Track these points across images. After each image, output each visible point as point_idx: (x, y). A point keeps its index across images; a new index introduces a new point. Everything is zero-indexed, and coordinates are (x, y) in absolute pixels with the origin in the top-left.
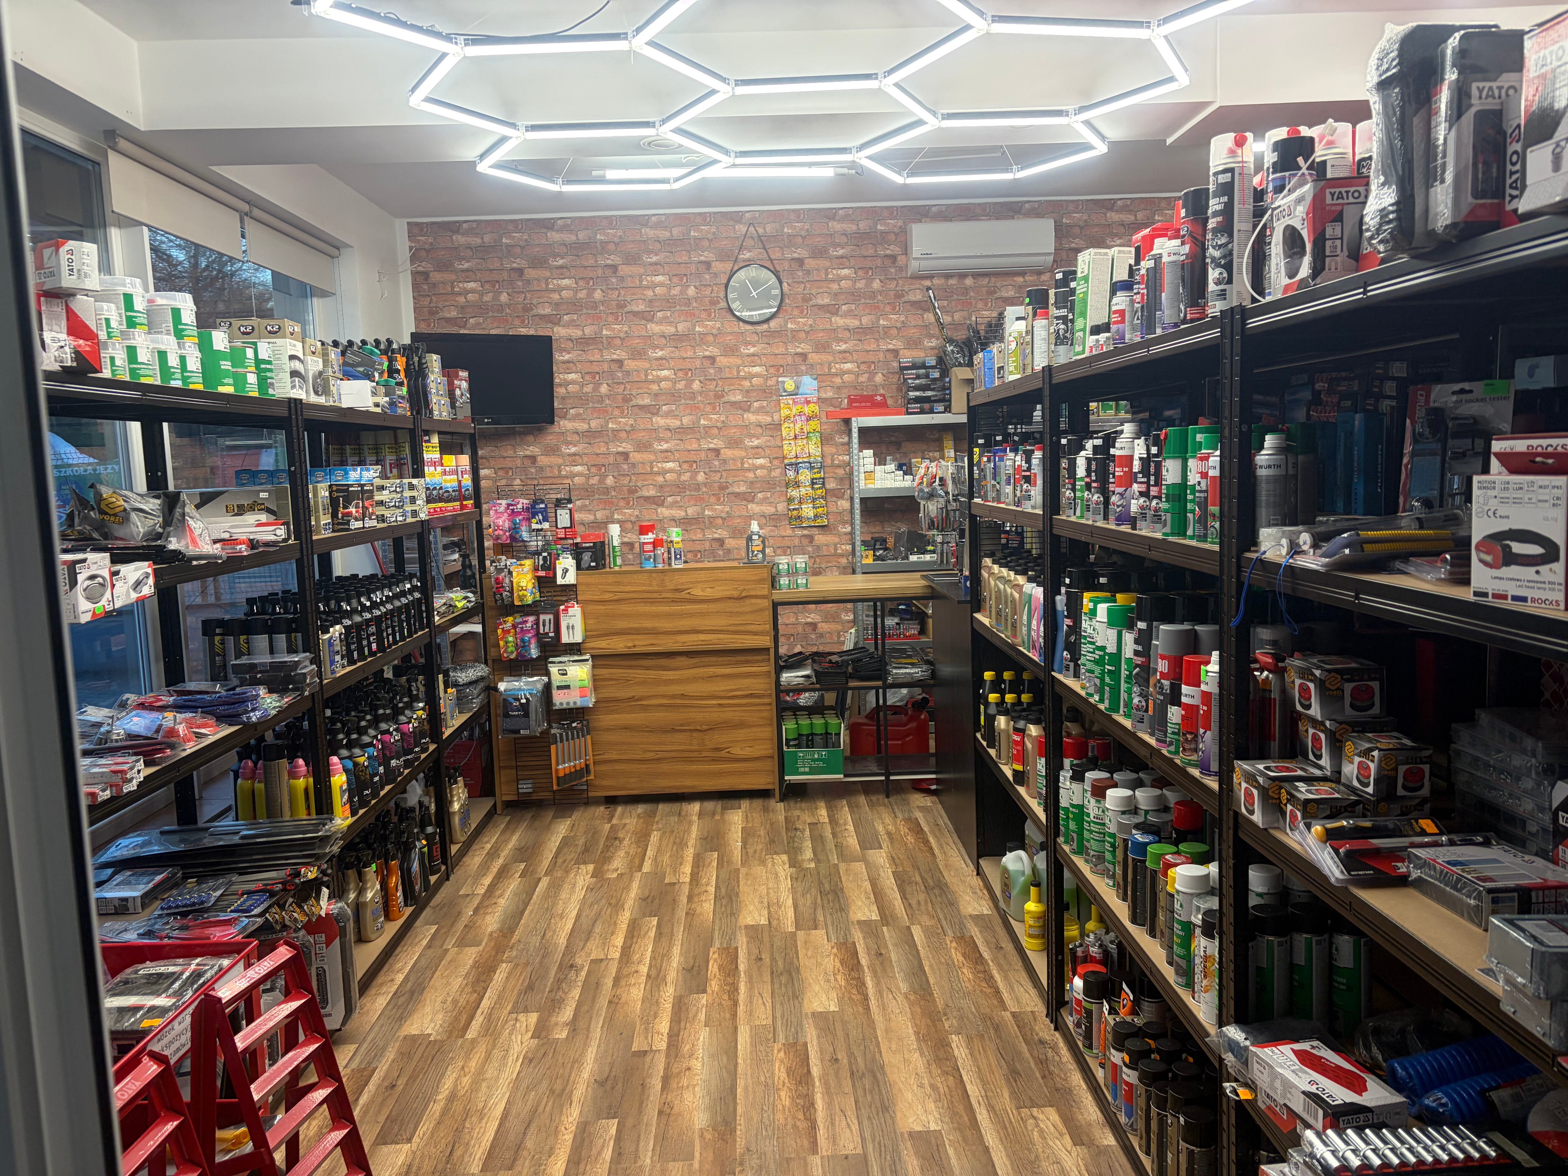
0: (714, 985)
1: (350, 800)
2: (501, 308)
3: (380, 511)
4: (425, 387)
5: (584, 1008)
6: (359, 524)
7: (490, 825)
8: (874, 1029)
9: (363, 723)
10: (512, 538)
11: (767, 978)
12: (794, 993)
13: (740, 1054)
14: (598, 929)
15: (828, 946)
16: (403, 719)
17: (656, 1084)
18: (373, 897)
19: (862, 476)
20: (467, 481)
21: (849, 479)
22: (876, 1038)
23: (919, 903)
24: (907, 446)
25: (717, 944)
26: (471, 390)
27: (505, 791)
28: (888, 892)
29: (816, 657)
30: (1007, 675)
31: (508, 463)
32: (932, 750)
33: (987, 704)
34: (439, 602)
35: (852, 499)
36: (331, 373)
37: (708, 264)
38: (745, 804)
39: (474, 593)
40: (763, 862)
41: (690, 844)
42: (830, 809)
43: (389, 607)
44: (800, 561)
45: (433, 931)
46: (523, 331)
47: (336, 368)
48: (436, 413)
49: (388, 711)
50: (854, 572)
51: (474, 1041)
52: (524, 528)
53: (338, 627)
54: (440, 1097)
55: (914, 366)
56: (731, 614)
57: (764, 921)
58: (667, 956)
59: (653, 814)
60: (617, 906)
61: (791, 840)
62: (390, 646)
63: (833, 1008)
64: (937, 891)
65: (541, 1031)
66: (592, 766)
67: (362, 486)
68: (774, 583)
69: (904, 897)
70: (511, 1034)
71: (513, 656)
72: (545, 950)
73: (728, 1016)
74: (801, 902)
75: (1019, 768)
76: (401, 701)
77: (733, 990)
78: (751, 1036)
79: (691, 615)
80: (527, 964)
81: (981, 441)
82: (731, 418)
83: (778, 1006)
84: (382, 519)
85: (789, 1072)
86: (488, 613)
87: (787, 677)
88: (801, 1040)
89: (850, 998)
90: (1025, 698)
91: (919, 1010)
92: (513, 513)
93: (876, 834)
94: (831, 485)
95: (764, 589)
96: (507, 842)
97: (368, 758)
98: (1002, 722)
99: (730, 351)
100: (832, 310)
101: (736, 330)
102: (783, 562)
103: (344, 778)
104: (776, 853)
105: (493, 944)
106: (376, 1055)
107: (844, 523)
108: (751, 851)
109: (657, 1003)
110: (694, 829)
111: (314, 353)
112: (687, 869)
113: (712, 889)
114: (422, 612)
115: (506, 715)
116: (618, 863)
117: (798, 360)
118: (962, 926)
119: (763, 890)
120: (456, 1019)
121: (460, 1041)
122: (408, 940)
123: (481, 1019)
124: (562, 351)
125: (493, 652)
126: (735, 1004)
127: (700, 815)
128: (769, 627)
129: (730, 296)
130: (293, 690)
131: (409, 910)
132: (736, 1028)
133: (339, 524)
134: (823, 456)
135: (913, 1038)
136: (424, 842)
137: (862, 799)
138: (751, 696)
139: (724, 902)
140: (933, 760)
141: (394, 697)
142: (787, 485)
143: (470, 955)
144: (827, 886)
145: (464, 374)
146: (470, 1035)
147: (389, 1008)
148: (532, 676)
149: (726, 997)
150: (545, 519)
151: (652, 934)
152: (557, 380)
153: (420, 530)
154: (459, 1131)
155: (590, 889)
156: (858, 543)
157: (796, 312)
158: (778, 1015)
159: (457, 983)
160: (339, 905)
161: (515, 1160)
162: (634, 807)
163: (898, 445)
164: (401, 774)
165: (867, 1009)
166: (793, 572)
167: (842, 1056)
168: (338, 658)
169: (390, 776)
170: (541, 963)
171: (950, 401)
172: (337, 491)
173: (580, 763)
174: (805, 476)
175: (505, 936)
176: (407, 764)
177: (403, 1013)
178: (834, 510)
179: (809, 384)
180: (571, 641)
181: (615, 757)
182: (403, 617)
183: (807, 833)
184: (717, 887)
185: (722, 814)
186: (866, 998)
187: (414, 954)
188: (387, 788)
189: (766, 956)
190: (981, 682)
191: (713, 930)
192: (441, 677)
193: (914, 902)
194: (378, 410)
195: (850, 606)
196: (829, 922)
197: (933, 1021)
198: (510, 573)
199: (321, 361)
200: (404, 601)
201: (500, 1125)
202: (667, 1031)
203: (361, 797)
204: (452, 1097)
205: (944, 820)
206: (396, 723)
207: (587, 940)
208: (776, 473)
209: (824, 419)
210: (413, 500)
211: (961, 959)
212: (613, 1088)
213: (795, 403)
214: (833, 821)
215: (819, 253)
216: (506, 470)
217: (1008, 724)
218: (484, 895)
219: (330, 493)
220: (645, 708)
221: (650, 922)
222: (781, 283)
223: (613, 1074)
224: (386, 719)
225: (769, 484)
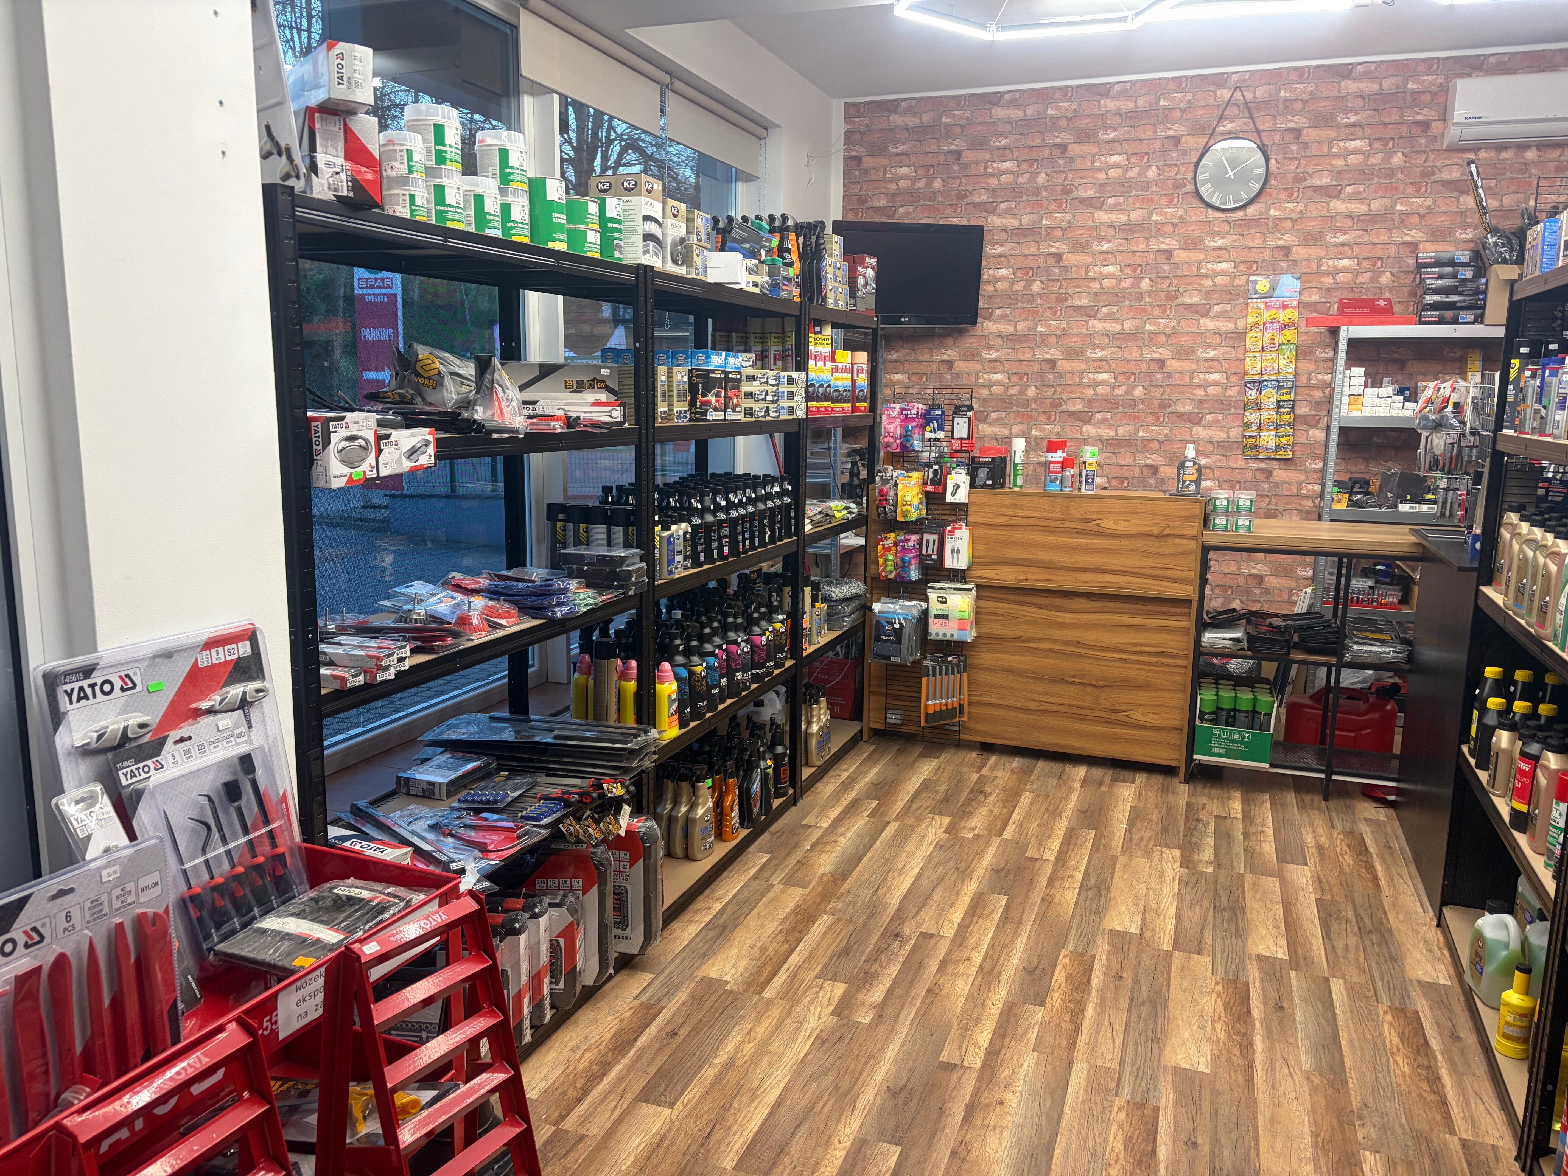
0: (1056, 999)
1: (680, 711)
2: (933, 195)
3: (747, 404)
4: (819, 270)
5: (898, 992)
6: (719, 415)
7: (853, 752)
8: (1255, 1113)
9: (707, 631)
10: (903, 446)
11: (1124, 1004)
12: (1154, 1032)
13: (1069, 1099)
14: (937, 896)
15: (1210, 980)
16: (756, 629)
17: (958, 1112)
18: (704, 814)
19: (1346, 400)
20: (863, 381)
21: (1329, 403)
22: (1256, 1127)
23: (1347, 948)
24: (1413, 366)
25: (1071, 946)
26: (878, 279)
27: (873, 719)
28: (1307, 925)
29: (1252, 617)
30: (1520, 675)
31: (923, 368)
32: (1397, 750)
33: (1483, 710)
34: (813, 508)
35: (1328, 428)
36: (695, 241)
37: (1176, 140)
38: (1141, 778)
39: (857, 503)
40: (1148, 854)
41: (1064, 815)
42: (1246, 802)
43: (751, 509)
44: (1245, 498)
45: (764, 860)
46: (955, 221)
47: (703, 236)
48: (830, 301)
49: (740, 620)
50: (1320, 519)
51: (770, 1002)
52: (916, 436)
53: (684, 525)
54: (717, 1061)
55: (1437, 264)
56: (1148, 554)
57: (1134, 929)
58: (1007, 947)
59: (1028, 772)
60: (964, 872)
61: (1190, 832)
62: (745, 551)
63: (1203, 1068)
64: (1375, 937)
65: (843, 1008)
66: (966, 707)
67: (727, 373)
68: (1206, 523)
69: (1327, 935)
70: (810, 1003)
71: (891, 576)
72: (873, 909)
73: (1064, 1043)
74: (1187, 913)
75: (1523, 808)
76: (757, 610)
77: (1077, 1012)
78: (1088, 1079)
79: (1099, 551)
80: (850, 921)
81: (1524, 350)
82: (1184, 324)
83: (1130, 1046)
84: (749, 412)
85: (1128, 1143)
86: (872, 527)
87: (1210, 637)
88: (1152, 1102)
89: (1229, 1060)
90: (1544, 709)
91: (1323, 1102)
92: (907, 419)
93: (1302, 846)
94: (1303, 409)
95: (1194, 528)
96: (866, 773)
97: (708, 667)
98: (1503, 739)
99: (1191, 243)
100: (1331, 193)
101: (1202, 218)
102: (1222, 497)
103: (674, 686)
104: (1167, 846)
105: (820, 889)
106: (668, 992)
107: (1315, 457)
108: (1136, 837)
109: (984, 1005)
110: (1074, 797)
111: (675, 216)
112: (1055, 844)
113: (1079, 875)
114: (790, 518)
115: (878, 639)
116: (978, 821)
117: (1279, 255)
118: (1405, 995)
119: (1142, 889)
120: (759, 970)
121: (755, 999)
122: (736, 865)
123: (785, 976)
124: (995, 243)
125: (872, 569)
126: (1077, 1030)
127: (1085, 782)
128: (1194, 574)
129: (1200, 177)
130: (617, 587)
131: (744, 833)
132: (1071, 1063)
133: (696, 413)
134: (1296, 374)
135: (1308, 1140)
136: (769, 763)
137: (1291, 797)
138: (1162, 654)
139: (1091, 894)
140: (1396, 764)
141: (747, 606)
142: (1245, 407)
143: (795, 896)
144: (1224, 900)
145: (871, 261)
146: (768, 993)
147: (698, 939)
148: (911, 600)
149: (1067, 1018)
150: (941, 428)
151: (997, 916)
152: (985, 277)
153: (796, 429)
154: (725, 1109)
155: (939, 846)
156: (1329, 483)
157: (1283, 196)
158: (1128, 1059)
159: (772, 926)
160: (648, 824)
161: (774, 1165)
162: (1011, 759)
163: (1401, 364)
164: (746, 688)
165: (1250, 1080)
166: (1232, 510)
167: (1203, 1140)
168: (679, 558)
169: (733, 689)
170: (865, 923)
171: (1483, 308)
172: (698, 377)
173: (953, 701)
174: (1270, 397)
175: (835, 882)
176: (755, 678)
177: (708, 950)
178: (1303, 440)
179: (1289, 285)
180: (955, 566)
181: (994, 701)
182: (766, 522)
183: (1212, 827)
184: (1086, 874)
185: (1111, 786)
186: (1251, 1065)
187: (738, 882)
188: (729, 701)
189: (1128, 976)
190: (1478, 679)
191: (1070, 926)
192: (808, 590)
193: (1339, 946)
194: (757, 290)
195: (1309, 559)
196: (1218, 949)
197: (1341, 1123)
198: (896, 485)
199: (684, 226)
200: (770, 504)
201: (770, 1115)
202: (986, 1044)
203: (694, 708)
204: (728, 1066)
205: (1400, 842)
206: (749, 634)
207: (922, 906)
208: (1233, 392)
209: (1304, 329)
210: (791, 395)
211: (1396, 1040)
212: (905, 1104)
213: (1267, 307)
214: (1247, 817)
215: (1323, 121)
216: (920, 375)
217: (1512, 743)
218: (826, 830)
219: (690, 378)
220: (1033, 651)
221: (998, 901)
222: (1267, 159)
223: (909, 1086)
224: (736, 628)
225: (1222, 405)
